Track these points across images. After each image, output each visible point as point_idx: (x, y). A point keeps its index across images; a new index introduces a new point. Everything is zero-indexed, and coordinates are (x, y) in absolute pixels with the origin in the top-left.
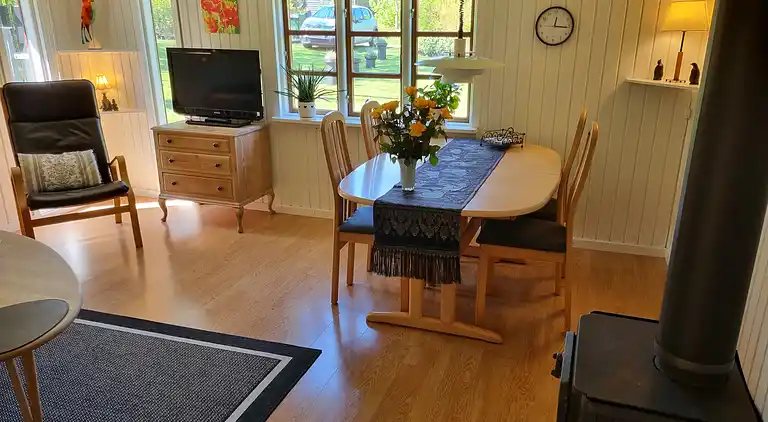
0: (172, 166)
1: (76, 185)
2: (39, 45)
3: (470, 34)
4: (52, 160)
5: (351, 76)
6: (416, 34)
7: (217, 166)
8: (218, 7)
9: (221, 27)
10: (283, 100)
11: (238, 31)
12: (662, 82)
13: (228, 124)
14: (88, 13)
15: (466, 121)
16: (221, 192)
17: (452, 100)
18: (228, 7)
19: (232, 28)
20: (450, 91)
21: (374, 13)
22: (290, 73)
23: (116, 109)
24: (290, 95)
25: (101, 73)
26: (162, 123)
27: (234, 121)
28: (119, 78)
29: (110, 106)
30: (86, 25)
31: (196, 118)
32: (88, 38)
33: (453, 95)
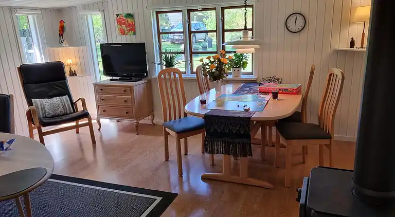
0: (103, 102)
1: (61, 113)
2: (39, 46)
3: (252, 30)
4: (49, 102)
5: (191, 53)
6: (224, 31)
7: (125, 101)
8: (125, 22)
9: (126, 32)
10: (158, 67)
11: (135, 34)
12: (355, 49)
13: (130, 80)
14: (62, 29)
15: (252, 74)
16: (128, 115)
17: (244, 63)
18: (130, 22)
19: (131, 32)
20: (243, 59)
21: (206, 25)
22: (161, 53)
23: (76, 75)
24: (161, 64)
25: (68, 58)
26: (98, 81)
27: (133, 78)
28: (78, 60)
29: (73, 74)
30: (61, 35)
31: (114, 78)
32: (63, 41)
33: (244, 60)
